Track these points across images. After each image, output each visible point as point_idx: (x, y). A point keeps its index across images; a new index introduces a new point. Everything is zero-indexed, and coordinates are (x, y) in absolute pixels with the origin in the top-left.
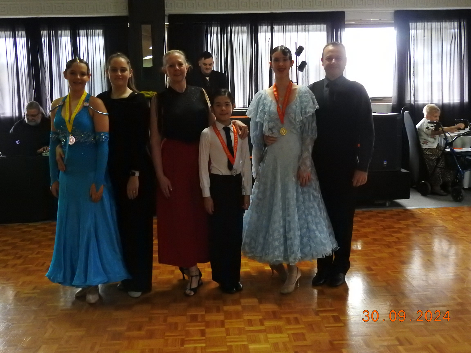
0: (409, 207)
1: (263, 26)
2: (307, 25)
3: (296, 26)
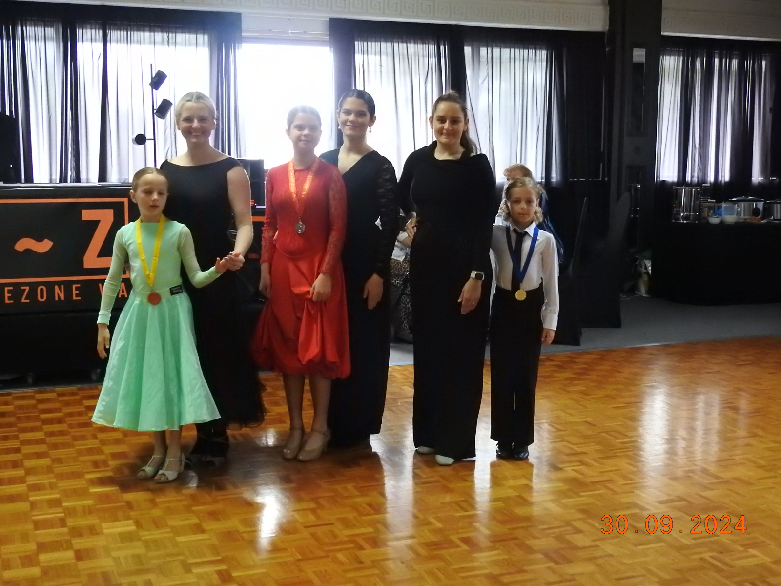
1: (86, 28)
2: (172, 32)
3: (152, 34)
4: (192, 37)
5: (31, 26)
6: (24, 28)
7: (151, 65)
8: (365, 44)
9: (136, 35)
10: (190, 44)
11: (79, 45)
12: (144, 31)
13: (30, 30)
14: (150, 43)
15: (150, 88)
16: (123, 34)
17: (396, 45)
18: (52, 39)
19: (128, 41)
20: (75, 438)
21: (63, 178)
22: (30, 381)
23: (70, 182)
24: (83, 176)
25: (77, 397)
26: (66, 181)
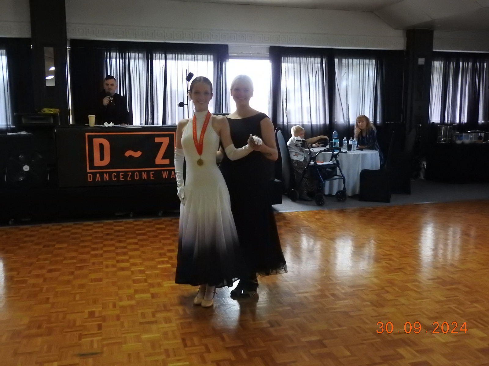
0: (281, 210)
1: (157, 53)
2: (196, 54)
3: (187, 55)
4: (206, 56)
5: (132, 53)
6: (130, 54)
7: (187, 70)
8: (287, 58)
9: (180, 56)
10: (204, 60)
11: (154, 61)
12: (183, 54)
13: (132, 55)
14: (186, 60)
15: (186, 80)
16: (174, 56)
17: (301, 59)
18: (142, 59)
19: (176, 59)
20: (151, 242)
21: (146, 123)
22: (131, 216)
23: (150, 125)
24: (155, 122)
25: (152, 224)
26: (148, 124)
